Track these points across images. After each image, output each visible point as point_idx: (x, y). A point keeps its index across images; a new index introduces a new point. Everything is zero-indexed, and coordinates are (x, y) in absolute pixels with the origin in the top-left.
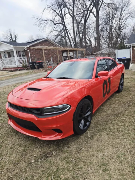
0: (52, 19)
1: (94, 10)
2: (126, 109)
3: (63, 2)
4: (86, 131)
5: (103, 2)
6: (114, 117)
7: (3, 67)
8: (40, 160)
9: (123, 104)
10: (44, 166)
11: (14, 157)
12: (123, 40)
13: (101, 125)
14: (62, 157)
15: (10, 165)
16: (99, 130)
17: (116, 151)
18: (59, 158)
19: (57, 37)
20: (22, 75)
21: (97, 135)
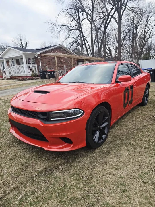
0: (67, 25)
1: (116, 15)
2: (151, 124)
3: (81, 5)
4: (102, 145)
5: (127, 6)
6: (136, 132)
7: (11, 75)
8: (43, 175)
9: (148, 118)
10: (48, 182)
11: (13, 170)
12: (149, 50)
13: (120, 139)
14: (71, 173)
15: (7, 178)
16: (117, 145)
17: (138, 169)
18: (67, 173)
19: (72, 44)
20: (31, 85)
21: (115, 151)
